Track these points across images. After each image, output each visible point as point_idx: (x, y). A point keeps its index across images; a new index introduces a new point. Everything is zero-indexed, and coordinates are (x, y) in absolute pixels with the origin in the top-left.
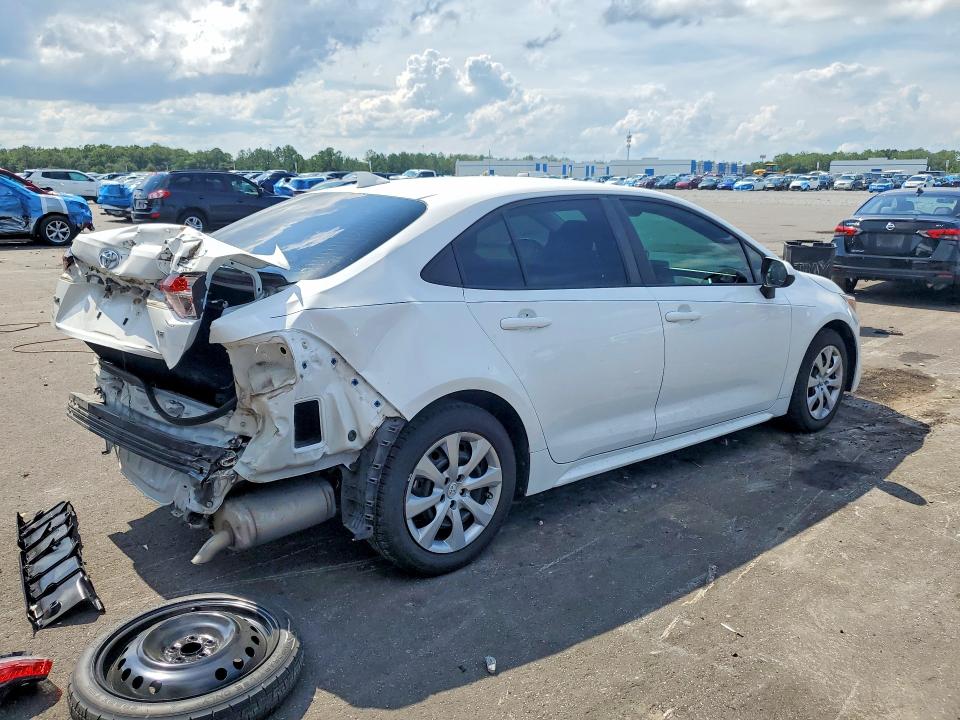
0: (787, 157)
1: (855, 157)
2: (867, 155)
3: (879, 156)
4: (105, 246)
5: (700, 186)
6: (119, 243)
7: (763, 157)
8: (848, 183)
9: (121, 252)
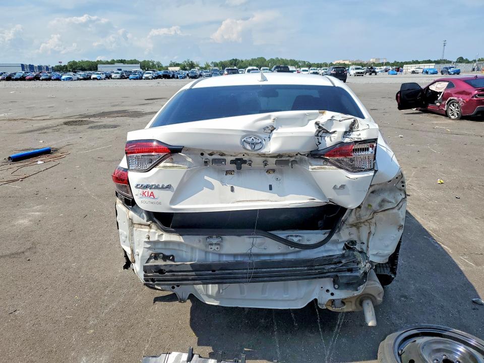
0: (74, 63)
1: (108, 63)
2: (113, 62)
3: (119, 63)
4: (245, 134)
5: (41, 78)
6: (260, 129)
7: (60, 62)
8: (118, 76)
9: (263, 136)
